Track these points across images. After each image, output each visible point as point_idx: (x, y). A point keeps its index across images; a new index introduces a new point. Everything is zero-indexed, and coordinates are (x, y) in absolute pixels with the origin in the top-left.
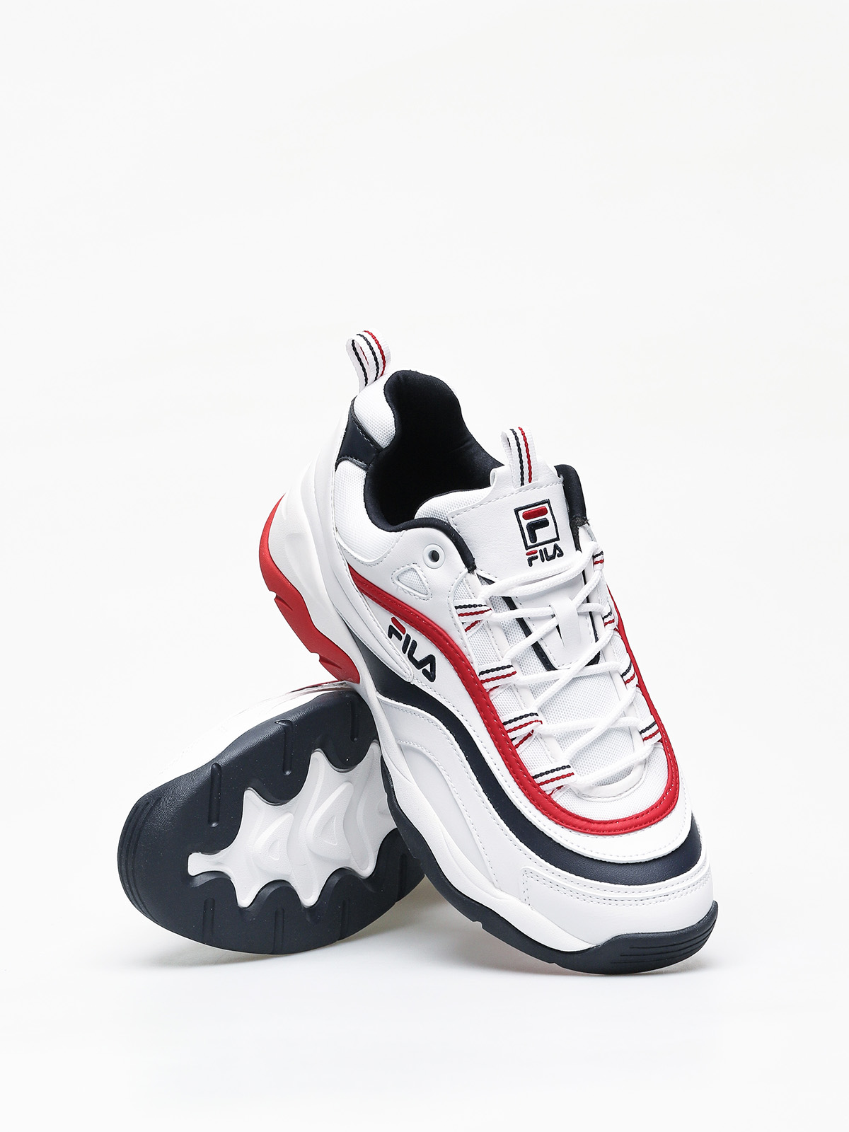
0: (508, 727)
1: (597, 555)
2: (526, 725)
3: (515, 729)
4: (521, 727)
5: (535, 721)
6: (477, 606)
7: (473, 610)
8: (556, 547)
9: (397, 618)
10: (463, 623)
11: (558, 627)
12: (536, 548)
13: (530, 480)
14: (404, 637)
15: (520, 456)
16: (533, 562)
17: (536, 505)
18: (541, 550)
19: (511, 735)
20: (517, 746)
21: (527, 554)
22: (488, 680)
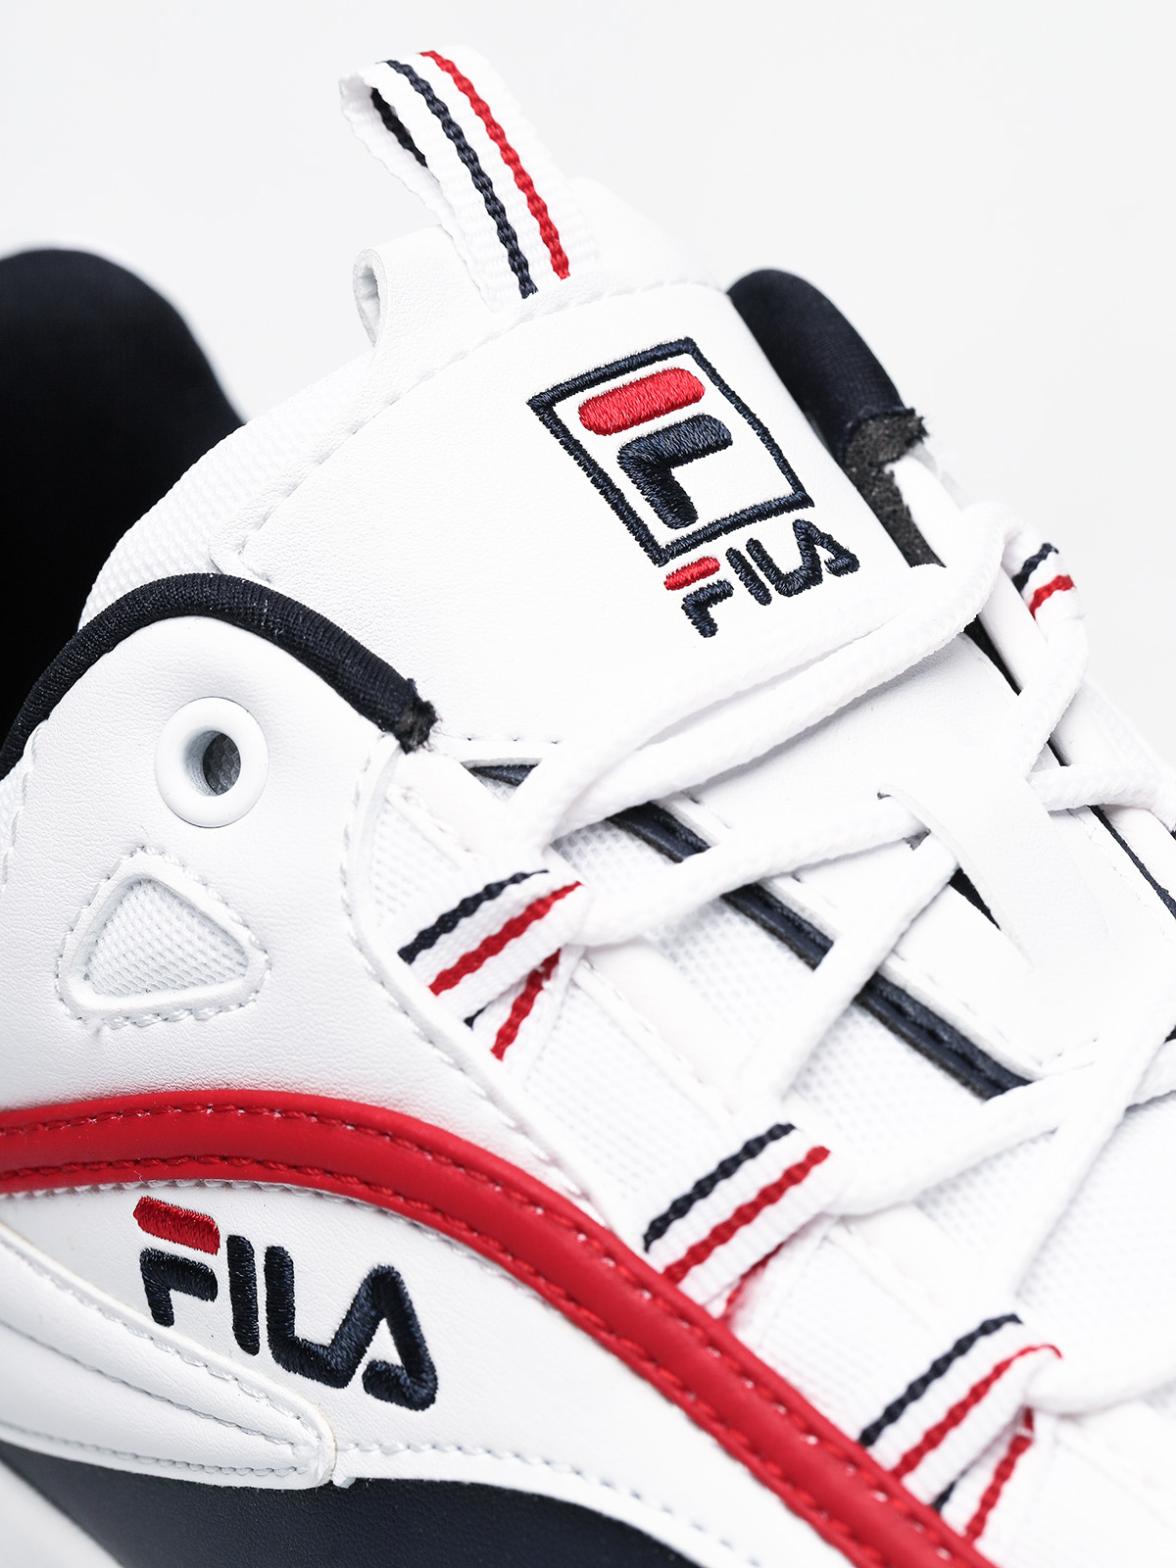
0: (888, 1451)
1: (1031, 565)
2: (978, 1392)
3: (933, 1438)
4: (956, 1415)
5: (1023, 1353)
6: (501, 886)
7: (489, 919)
8: (808, 537)
9: (163, 1193)
10: (469, 1022)
11: (960, 882)
12: (704, 550)
13: (561, 266)
14: (218, 1264)
15: (482, 183)
16: (715, 611)
17: (633, 368)
18: (733, 556)
19: (922, 1484)
20: (977, 1525)
21: (673, 583)
22: (698, 1254)
